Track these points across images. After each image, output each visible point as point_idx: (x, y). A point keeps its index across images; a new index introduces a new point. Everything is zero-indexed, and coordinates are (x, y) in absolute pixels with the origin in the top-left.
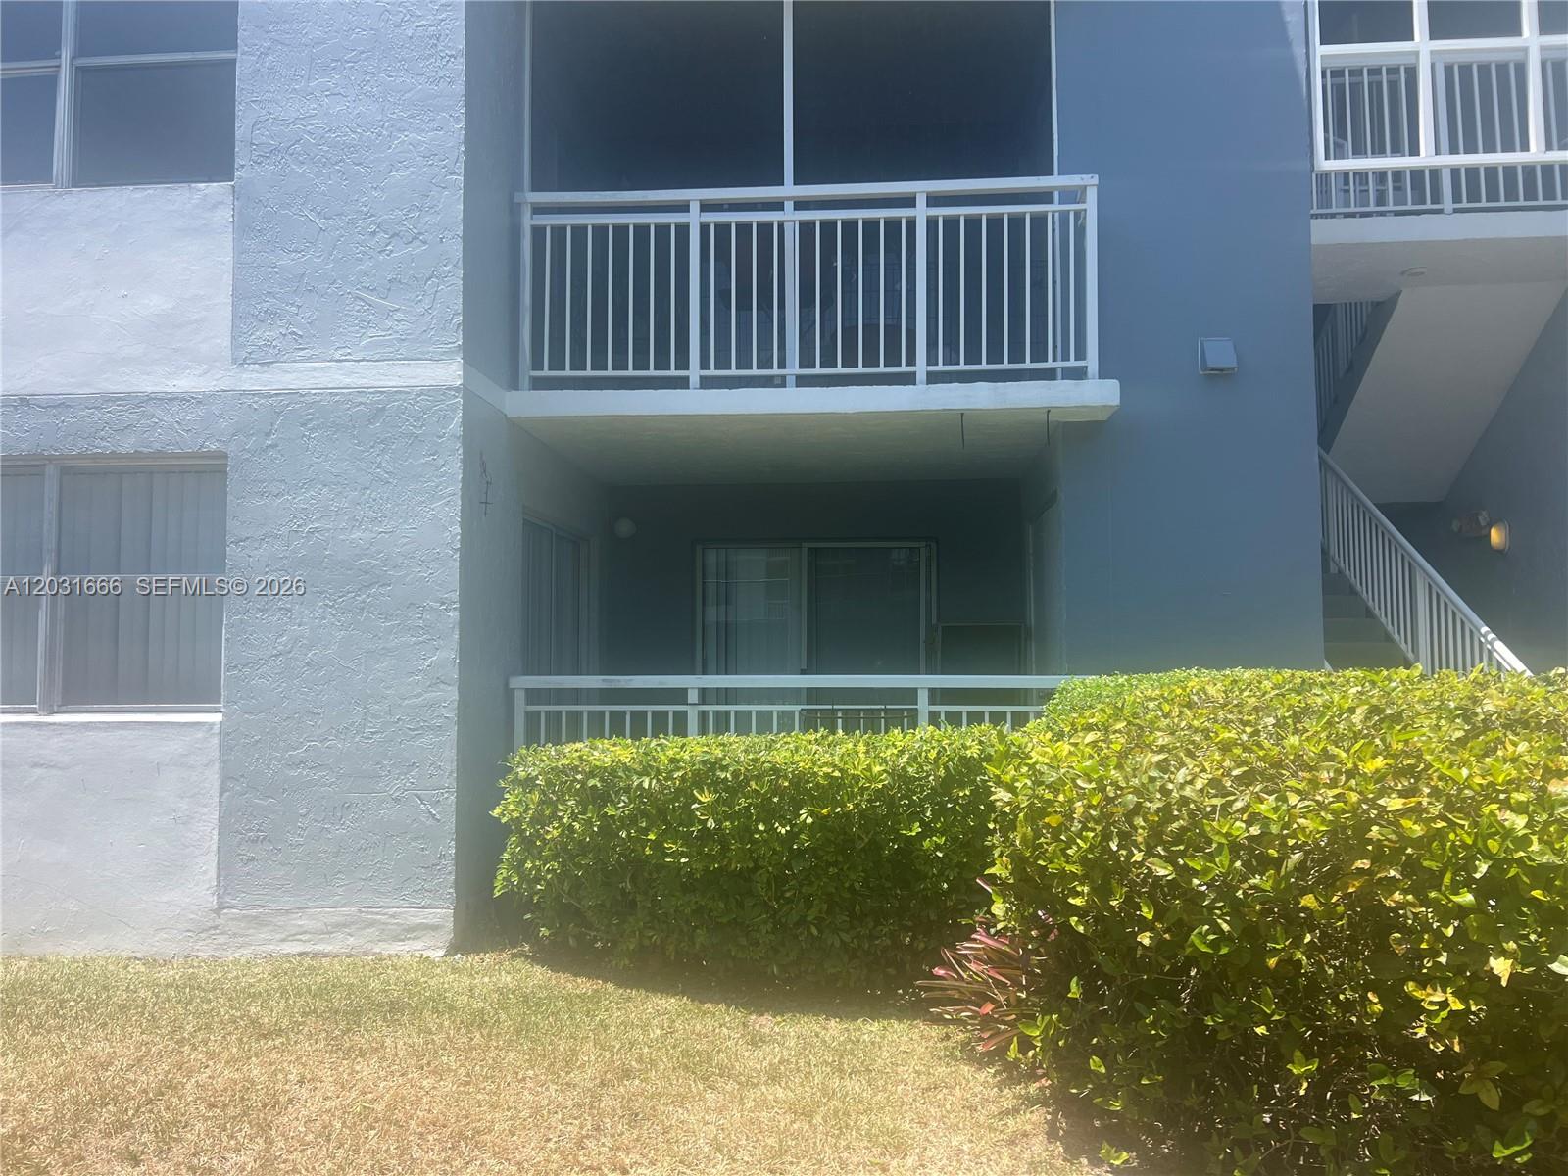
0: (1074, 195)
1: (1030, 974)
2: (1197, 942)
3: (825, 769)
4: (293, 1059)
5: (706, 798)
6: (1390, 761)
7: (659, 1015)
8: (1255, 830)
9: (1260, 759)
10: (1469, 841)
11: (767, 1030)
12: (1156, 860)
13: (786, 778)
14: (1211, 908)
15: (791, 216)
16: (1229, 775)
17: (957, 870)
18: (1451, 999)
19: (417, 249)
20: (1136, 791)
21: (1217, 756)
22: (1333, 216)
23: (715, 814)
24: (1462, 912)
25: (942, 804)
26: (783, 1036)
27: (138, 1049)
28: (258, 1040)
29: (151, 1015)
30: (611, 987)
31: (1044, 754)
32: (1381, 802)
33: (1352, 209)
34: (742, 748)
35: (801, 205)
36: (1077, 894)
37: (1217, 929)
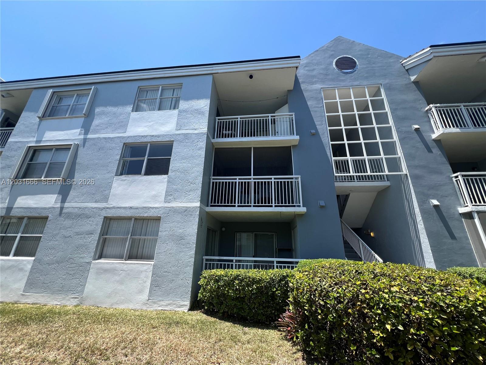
0: (297, 178)
1: (297, 321)
2: (329, 318)
3: (258, 277)
4: (158, 333)
5: (237, 282)
6: (361, 282)
7: (227, 327)
8: (338, 295)
9: (338, 280)
10: (378, 300)
11: (247, 331)
12: (320, 300)
13: (251, 279)
14: (332, 311)
15: (252, 180)
16: (332, 283)
17: (283, 298)
18: (380, 334)
19: (195, 185)
20: (316, 286)
21: (330, 279)
22: (338, 182)
23: (238, 285)
24: (379, 314)
25: (279, 285)
26: (250, 333)
27: (130, 330)
28: (152, 329)
29: (134, 322)
30: (218, 320)
31: (298, 276)
32: (361, 291)
33: (341, 181)
34: (243, 272)
35: (254, 179)
36: (306, 306)
37: (333, 316)
